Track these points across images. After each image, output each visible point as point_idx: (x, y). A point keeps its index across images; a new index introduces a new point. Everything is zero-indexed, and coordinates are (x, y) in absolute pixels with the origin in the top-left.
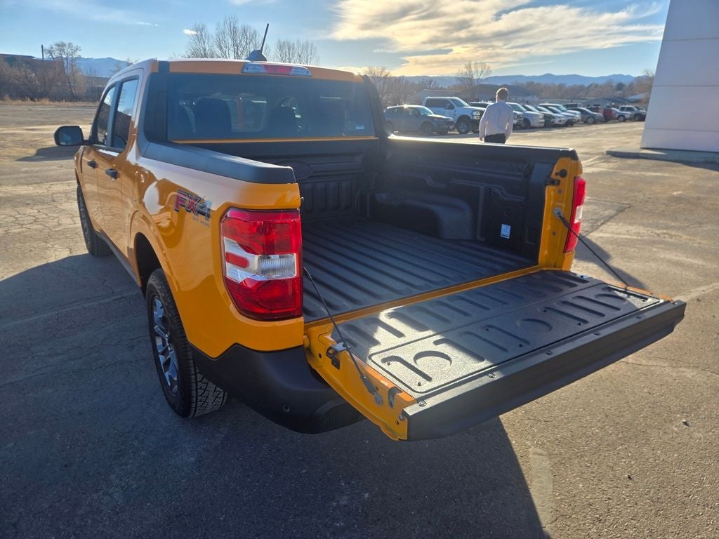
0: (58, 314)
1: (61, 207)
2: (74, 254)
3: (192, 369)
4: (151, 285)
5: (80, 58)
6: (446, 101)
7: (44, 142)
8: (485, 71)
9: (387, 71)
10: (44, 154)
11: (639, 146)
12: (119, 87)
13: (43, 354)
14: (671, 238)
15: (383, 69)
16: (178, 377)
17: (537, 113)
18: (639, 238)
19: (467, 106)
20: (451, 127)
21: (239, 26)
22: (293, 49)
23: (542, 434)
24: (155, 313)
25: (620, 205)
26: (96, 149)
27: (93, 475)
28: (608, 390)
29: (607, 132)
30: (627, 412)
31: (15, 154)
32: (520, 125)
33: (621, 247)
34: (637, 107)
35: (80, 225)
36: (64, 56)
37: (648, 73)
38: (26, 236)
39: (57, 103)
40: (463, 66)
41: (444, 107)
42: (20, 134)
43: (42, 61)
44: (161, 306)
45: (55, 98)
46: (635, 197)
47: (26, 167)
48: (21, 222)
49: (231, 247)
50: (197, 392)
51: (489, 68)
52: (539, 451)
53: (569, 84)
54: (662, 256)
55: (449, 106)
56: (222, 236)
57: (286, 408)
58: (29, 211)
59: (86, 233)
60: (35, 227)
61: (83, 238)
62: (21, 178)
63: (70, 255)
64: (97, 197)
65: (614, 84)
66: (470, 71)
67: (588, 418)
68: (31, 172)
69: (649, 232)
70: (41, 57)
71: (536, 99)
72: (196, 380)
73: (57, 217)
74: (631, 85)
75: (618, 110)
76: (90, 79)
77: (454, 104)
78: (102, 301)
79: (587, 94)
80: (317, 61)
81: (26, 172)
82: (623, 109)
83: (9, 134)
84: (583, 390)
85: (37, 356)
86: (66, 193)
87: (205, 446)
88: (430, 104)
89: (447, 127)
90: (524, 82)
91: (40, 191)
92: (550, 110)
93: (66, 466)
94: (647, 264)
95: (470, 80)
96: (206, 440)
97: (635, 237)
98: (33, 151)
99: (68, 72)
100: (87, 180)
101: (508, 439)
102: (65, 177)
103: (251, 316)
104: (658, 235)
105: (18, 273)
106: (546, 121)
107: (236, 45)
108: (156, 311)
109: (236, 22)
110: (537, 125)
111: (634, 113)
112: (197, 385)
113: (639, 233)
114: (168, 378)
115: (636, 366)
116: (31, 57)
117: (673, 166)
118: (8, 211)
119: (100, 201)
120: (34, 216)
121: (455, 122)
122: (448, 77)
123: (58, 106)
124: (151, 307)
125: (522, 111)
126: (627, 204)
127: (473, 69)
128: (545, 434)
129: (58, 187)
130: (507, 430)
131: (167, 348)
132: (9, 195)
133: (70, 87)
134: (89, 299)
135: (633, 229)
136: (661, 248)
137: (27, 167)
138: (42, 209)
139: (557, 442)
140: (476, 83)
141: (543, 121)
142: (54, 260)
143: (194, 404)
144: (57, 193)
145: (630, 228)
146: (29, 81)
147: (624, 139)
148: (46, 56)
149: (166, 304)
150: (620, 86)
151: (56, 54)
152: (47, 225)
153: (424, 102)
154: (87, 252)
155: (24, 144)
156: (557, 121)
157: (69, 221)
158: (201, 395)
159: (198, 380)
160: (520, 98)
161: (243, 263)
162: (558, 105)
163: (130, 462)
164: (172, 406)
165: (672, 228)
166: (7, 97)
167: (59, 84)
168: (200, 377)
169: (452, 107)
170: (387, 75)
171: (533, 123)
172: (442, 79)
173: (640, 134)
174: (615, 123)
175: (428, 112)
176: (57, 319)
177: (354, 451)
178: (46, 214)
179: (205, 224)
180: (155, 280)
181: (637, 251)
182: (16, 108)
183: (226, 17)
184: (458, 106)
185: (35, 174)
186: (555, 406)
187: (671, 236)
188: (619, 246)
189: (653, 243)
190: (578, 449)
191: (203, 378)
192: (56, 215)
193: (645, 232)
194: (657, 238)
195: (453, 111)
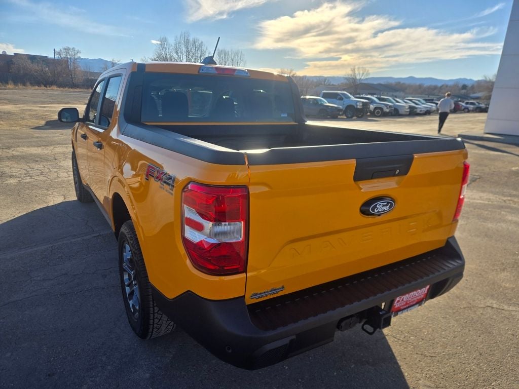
0: (52, 247)
1: (60, 164)
2: (67, 200)
3: (151, 303)
4: (123, 233)
5: (79, 58)
6: (337, 94)
7: (51, 116)
8: (365, 73)
9: (294, 72)
10: (50, 125)
11: (483, 131)
12: (107, 81)
13: (39, 278)
14: (515, 204)
15: (291, 71)
16: (139, 307)
17: (404, 104)
18: (490, 203)
19: (353, 98)
20: (341, 113)
21: (191, 39)
22: (228, 55)
23: (429, 368)
24: (124, 254)
25: (472, 176)
26: (87, 125)
27: (70, 385)
28: (479, 331)
29: (456, 120)
30: (497, 351)
31: (31, 124)
32: (391, 113)
33: (477, 210)
34: (477, 102)
35: (72, 178)
36: (69, 57)
37: (486, 78)
38: (34, 185)
39: (62, 89)
40: (350, 69)
41: (336, 98)
42: (35, 110)
43: (54, 60)
44: (129, 249)
45: (61, 85)
46: (483, 170)
47: (37, 133)
48: (31, 175)
49: (190, 213)
50: (154, 321)
51: (368, 71)
52: (428, 383)
53: (427, 84)
54: (510, 218)
55: (339, 98)
56: (183, 204)
57: (229, 349)
58: (37, 166)
59: (77, 185)
60: (40, 178)
61: (74, 188)
62: (34, 142)
63: (64, 201)
64: (86, 158)
65: (461, 85)
66: (354, 73)
67: (465, 355)
68: (41, 137)
69: (497, 199)
70: (53, 57)
71: (402, 94)
72: (154, 311)
73: (57, 172)
74: (473, 87)
75: (464, 104)
76: (86, 73)
77: (343, 97)
78: (85, 238)
79: (440, 91)
80: (244, 65)
81: (37, 137)
82: (467, 103)
83: (27, 110)
84: (459, 330)
85: (34, 280)
86: (64, 154)
87: (158, 364)
88: (326, 96)
89: (338, 113)
90: (393, 82)
91: (46, 152)
92: (414, 102)
93: (49, 375)
94: (499, 224)
95: (354, 80)
96: (159, 358)
97: (487, 202)
98: (43, 123)
99: (71, 67)
100: (79, 145)
101: (401, 371)
102: (64, 142)
103: (203, 270)
104: (505, 201)
105: (25, 213)
106: (410, 111)
107: (188, 52)
108: (126, 253)
109: (189, 36)
110: (404, 113)
111: (475, 106)
112: (154, 316)
113: (490, 199)
114: (131, 305)
115: (499, 311)
116: (47, 57)
117: (510, 147)
118: (23, 166)
119: (88, 161)
120: (40, 170)
121: (344, 109)
122: (338, 77)
123: (63, 91)
124: (122, 249)
125: (392, 103)
126: (478, 176)
127: (357, 72)
128: (431, 368)
129: (59, 149)
130: (400, 363)
131: (132, 282)
132: (24, 154)
133: (72, 78)
134: (75, 235)
135: (485, 195)
136: (508, 212)
137: (39, 134)
138: (47, 165)
139: (442, 376)
140: (358, 81)
141: (408, 110)
142: (52, 204)
143: (151, 330)
144: (57, 154)
145: (482, 194)
146: (44, 73)
147: (469, 125)
148: (57, 57)
149: (134, 250)
150: (464, 87)
151: (63, 55)
152: (49, 177)
153: (321, 95)
154: (76, 199)
155: (37, 117)
156: (418, 111)
157: (65, 175)
158: (157, 324)
159: (156, 311)
160: (391, 93)
161: (199, 227)
162: (419, 99)
163: (99, 375)
164: (134, 329)
165: (514, 196)
166: (28, 84)
167: (64, 75)
168: (156, 309)
169: (341, 99)
170: (294, 75)
171: (401, 112)
172: (333, 78)
173: (482, 123)
174: (461, 113)
175: (324, 102)
176: (51, 251)
177: (276, 376)
178: (49, 169)
179: (170, 193)
180: (126, 230)
181: (490, 213)
182: (35, 91)
183: (182, 33)
184: (346, 98)
185: (44, 140)
186: (437, 343)
187: (515, 203)
188: (475, 209)
189: (501, 207)
190: (459, 383)
191: (159, 311)
192: (56, 170)
193: (494, 198)
194: (503, 204)
195: (342, 101)
